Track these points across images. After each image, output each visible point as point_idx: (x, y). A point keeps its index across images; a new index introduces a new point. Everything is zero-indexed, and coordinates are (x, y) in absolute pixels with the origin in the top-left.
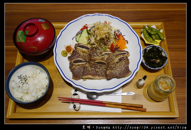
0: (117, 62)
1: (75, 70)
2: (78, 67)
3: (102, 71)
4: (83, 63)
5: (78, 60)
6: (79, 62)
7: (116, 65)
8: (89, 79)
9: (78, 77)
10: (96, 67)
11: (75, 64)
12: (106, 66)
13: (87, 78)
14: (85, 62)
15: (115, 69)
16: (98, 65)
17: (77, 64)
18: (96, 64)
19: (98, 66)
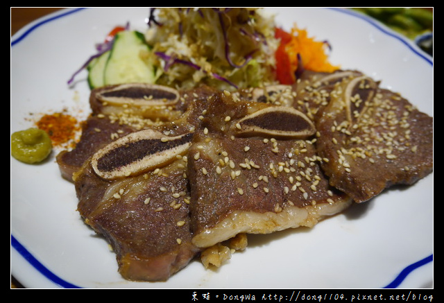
0: (353, 104)
1: (126, 207)
2: (139, 187)
3: (304, 170)
4: (168, 154)
5: (131, 145)
6: (141, 156)
7: (355, 120)
8: (244, 241)
9: (165, 252)
10: (262, 154)
11: (116, 173)
12: (310, 138)
13: (231, 243)
14: (181, 142)
15: (363, 139)
16: (269, 137)
17: (127, 170)
18: (257, 129)
19: (271, 144)
